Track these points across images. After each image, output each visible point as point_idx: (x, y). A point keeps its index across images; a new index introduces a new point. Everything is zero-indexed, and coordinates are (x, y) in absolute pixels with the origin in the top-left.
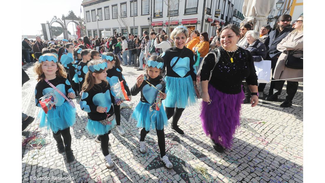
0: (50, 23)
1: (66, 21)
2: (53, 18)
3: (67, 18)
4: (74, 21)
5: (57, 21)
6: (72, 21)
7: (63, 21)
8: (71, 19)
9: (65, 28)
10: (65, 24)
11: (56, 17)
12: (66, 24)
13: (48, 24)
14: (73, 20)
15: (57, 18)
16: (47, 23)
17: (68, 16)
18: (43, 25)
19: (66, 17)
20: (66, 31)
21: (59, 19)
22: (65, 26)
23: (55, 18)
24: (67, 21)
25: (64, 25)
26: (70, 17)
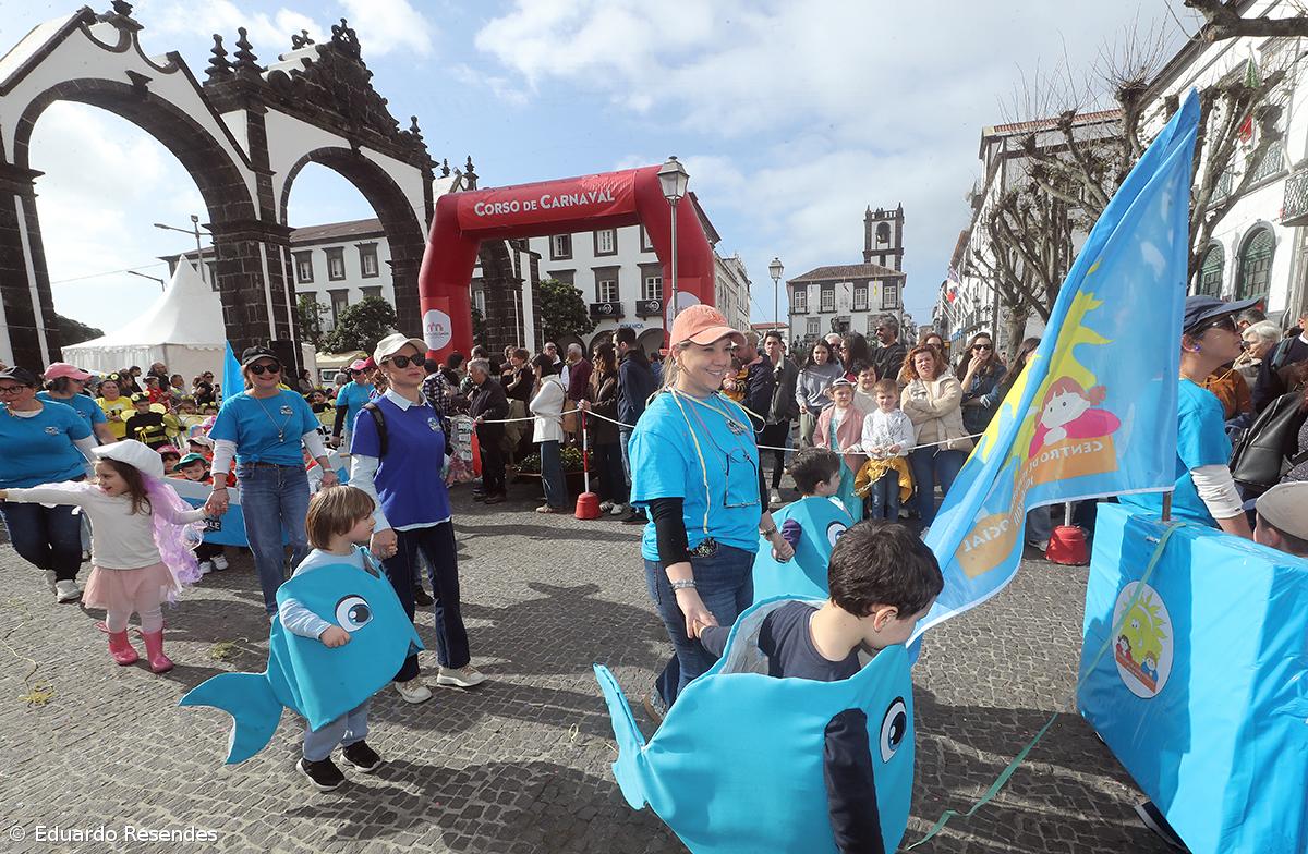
1: (277, 123)
4: (365, 151)
5: (140, 81)
6: (344, 144)
7: (237, 121)
8: (333, 128)
9: (269, 213)
10: (259, 163)
11: (120, 20)
12: (279, 163)
14: (355, 143)
20: (273, 255)
21: (176, 62)
22: (265, 189)
24: (289, 135)
25: (249, 178)
26: (325, 100)
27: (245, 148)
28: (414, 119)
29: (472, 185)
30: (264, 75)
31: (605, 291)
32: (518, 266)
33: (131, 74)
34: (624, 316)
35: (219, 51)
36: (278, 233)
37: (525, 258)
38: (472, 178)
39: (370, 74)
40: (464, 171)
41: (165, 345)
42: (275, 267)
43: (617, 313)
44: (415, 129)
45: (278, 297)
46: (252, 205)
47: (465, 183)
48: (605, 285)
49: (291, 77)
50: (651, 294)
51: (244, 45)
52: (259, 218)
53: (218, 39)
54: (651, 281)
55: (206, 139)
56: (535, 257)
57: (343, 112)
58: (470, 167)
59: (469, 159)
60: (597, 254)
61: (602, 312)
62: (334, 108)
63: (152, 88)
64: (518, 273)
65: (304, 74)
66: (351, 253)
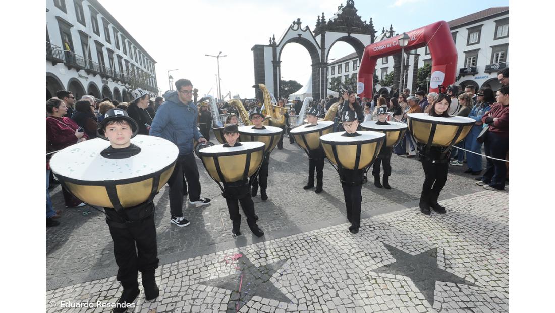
0: (277, 43)
1: (328, 35)
2: (290, 27)
3: (333, 26)
4: (352, 35)
5: (300, 35)
6: (346, 35)
7: (319, 38)
8: (343, 31)
9: (323, 60)
10: (323, 48)
11: (299, 23)
12: (327, 47)
13: (271, 48)
14: (349, 34)
15: (303, 27)
16: (270, 46)
17: (336, 17)
18: (258, 51)
19: (330, 21)
20: (323, 71)
21: (308, 28)
22: (323, 54)
23: (296, 27)
24: (330, 36)
25: (320, 52)
26: (342, 24)
27: (320, 44)
28: (371, 19)
29: (391, 35)
30: (327, 23)
31: (470, 62)
32: (408, 60)
33: (298, 35)
34: (478, 73)
35: (319, 20)
36: (325, 65)
37: (412, 57)
38: (391, 32)
39: (357, 10)
40: (389, 30)
41: (304, 94)
42: (323, 74)
43: (474, 71)
44: (371, 22)
45: (323, 81)
46: (319, 59)
47: (388, 35)
48: (470, 58)
49: (333, 21)
50: (497, 60)
51: (323, 17)
52: (321, 61)
53: (319, 17)
54: (498, 54)
55: (312, 44)
56: (417, 56)
57: (347, 26)
58: (391, 28)
59: (391, 25)
60: (468, 44)
61: (466, 72)
62: (344, 25)
63: (302, 36)
64: (408, 63)
65: (337, 19)
66: (351, 63)
